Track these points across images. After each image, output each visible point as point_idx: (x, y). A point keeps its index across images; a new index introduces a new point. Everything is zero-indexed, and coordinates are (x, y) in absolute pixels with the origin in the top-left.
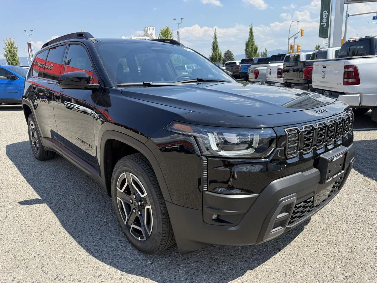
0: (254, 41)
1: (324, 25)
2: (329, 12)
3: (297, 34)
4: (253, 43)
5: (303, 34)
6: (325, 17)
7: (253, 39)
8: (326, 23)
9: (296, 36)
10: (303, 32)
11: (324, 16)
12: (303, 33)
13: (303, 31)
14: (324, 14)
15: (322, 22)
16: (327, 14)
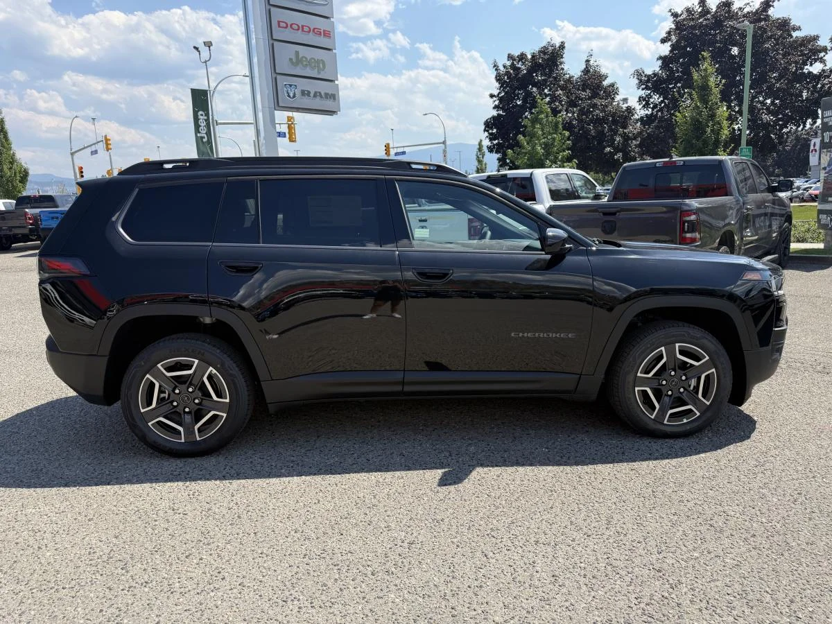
0: (14, 154)
1: (204, 138)
2: (207, 115)
3: (94, 144)
4: (12, 158)
5: (110, 147)
6: (203, 124)
7: (10, 149)
8: (206, 133)
9: (93, 148)
10: (109, 142)
11: (201, 120)
12: (110, 144)
13: (109, 140)
14: (200, 117)
15: (200, 133)
16: (206, 118)
